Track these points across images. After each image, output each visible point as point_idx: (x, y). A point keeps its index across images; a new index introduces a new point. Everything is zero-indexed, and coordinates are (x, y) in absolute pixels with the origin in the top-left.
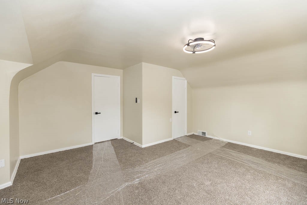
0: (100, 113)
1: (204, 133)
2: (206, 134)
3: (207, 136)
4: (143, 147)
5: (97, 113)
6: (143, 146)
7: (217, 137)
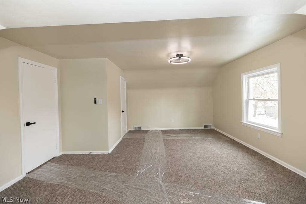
0: (35, 123)
1: (140, 128)
2: (142, 128)
3: (143, 129)
4: (110, 153)
5: (28, 124)
6: (109, 151)
7: (151, 128)
